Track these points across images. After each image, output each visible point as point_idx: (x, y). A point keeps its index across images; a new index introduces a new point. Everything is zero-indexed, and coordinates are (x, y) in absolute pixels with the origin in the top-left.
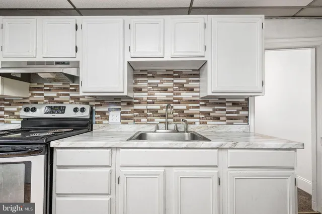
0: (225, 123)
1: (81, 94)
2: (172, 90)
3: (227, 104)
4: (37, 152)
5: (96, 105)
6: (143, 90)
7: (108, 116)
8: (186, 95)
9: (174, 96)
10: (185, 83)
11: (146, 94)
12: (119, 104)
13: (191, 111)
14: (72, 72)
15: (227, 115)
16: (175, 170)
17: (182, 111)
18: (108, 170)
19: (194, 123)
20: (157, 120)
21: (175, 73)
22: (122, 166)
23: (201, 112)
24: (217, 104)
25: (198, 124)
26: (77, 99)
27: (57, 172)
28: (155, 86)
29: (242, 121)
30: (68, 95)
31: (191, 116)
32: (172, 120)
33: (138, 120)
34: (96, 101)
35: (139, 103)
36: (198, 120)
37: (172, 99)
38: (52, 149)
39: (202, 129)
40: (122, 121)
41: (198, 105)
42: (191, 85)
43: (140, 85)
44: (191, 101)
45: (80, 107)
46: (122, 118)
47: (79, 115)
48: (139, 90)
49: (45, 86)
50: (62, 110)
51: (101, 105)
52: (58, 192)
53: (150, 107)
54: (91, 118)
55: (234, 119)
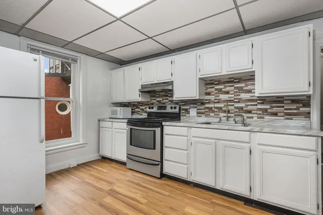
0: (283, 118)
1: (174, 99)
2: (233, 92)
3: (285, 102)
4: (158, 127)
5: (182, 105)
6: (211, 94)
7: (189, 112)
8: (244, 96)
9: (235, 97)
10: (244, 87)
11: (214, 96)
12: (195, 104)
13: (250, 108)
14: (170, 87)
15: (285, 111)
16: (222, 142)
17: (242, 108)
18: (186, 138)
19: (253, 118)
20: (222, 115)
21: (235, 79)
22: (193, 137)
23: (258, 109)
24: (275, 102)
25: (255, 118)
26: (172, 101)
27: (165, 137)
28: (220, 91)
29: (303, 117)
30: (167, 99)
31: (250, 112)
32: (233, 115)
33: (208, 115)
34: (182, 102)
35: (209, 103)
36: (256, 115)
37: (233, 99)
38: (163, 126)
39: (259, 122)
40: (198, 115)
41: (256, 103)
42: (249, 87)
43: (209, 90)
44: (249, 100)
45: (173, 106)
46: (198, 113)
47: (173, 110)
48: (209, 94)
49: (157, 95)
50: (165, 108)
51: (185, 105)
52: (166, 145)
53: (217, 105)
54: (180, 112)
55: (294, 115)
